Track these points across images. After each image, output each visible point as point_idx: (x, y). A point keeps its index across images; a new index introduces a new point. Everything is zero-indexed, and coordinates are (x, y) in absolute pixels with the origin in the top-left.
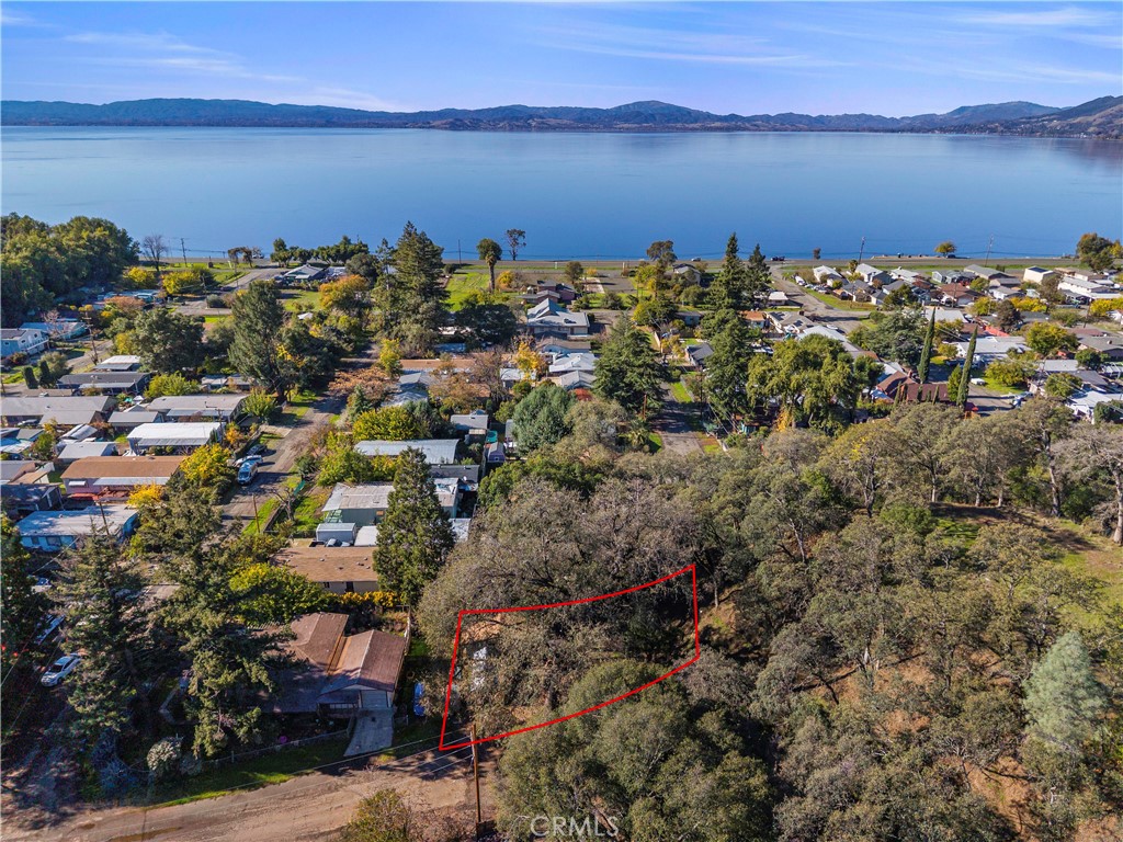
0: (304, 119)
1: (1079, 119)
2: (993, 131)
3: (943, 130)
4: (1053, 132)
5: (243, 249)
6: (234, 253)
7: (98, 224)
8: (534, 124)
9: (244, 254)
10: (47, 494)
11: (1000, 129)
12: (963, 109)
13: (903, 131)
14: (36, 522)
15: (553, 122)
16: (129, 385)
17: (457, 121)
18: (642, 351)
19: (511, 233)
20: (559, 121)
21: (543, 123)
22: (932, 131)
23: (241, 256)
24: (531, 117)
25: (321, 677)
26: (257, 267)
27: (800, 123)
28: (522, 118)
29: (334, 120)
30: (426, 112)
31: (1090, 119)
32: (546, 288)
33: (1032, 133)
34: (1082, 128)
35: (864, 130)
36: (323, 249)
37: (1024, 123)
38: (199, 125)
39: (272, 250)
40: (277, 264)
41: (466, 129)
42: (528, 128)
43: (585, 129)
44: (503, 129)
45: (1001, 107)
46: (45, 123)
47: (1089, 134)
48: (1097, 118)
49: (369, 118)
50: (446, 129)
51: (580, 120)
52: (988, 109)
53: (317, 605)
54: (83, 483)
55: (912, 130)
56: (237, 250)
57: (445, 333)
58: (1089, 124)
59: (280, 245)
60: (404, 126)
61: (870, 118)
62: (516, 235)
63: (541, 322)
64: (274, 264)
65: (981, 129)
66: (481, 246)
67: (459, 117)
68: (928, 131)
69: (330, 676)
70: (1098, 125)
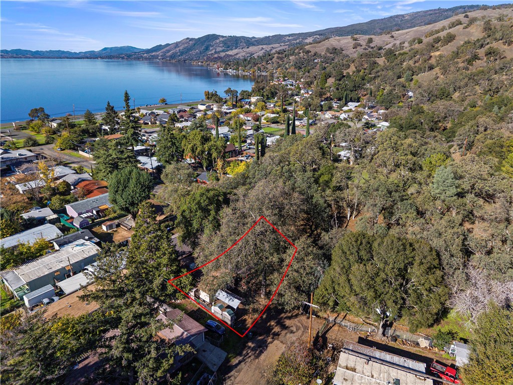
1: (153, 54)
2: (123, 58)
3: (102, 58)
4: (146, 59)
11: (126, 57)
12: (105, 49)
13: (83, 58)
22: (97, 58)
27: (27, 54)
31: (158, 53)
33: (138, 59)
34: (156, 57)
35: (64, 58)
37: (134, 55)
45: (121, 48)
47: (159, 59)
48: (159, 53)
52: (116, 49)
55: (87, 58)
58: (158, 56)
61: (63, 52)
65: (118, 57)
68: (95, 58)
70: (162, 56)
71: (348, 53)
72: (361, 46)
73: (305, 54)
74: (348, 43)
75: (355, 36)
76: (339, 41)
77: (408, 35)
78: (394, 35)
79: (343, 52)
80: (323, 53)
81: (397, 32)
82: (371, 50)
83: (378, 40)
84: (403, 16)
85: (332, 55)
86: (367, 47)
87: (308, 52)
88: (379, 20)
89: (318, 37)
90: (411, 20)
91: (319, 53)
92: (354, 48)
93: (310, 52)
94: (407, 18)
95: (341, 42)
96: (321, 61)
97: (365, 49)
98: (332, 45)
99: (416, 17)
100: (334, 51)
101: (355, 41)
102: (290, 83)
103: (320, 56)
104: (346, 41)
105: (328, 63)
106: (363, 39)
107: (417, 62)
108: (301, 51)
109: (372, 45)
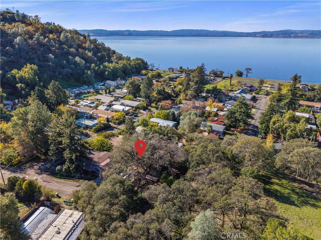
0: (219, 34)
5: (172, 68)
6: (170, 69)
7: (140, 59)
8: (292, 36)
9: (172, 69)
10: (89, 115)
14: (81, 120)
15: (300, 35)
16: (122, 96)
17: (265, 35)
18: (242, 107)
19: (247, 69)
20: (302, 35)
21: (296, 35)
23: (171, 70)
24: (292, 33)
25: (96, 165)
26: (174, 73)
28: (288, 34)
29: (227, 35)
30: (256, 32)
32: (246, 86)
36: (191, 70)
38: (191, 36)
39: (179, 69)
40: (179, 73)
41: (268, 37)
42: (290, 37)
43: (313, 37)
44: (281, 37)
46: (157, 36)
49: (238, 34)
50: (261, 37)
51: (312, 34)
53: (107, 150)
54: (96, 114)
56: (170, 68)
57: (203, 95)
59: (181, 68)
60: (247, 36)
62: (248, 70)
63: (235, 96)
64: (178, 73)
66: (236, 72)
67: (266, 33)
69: (98, 165)
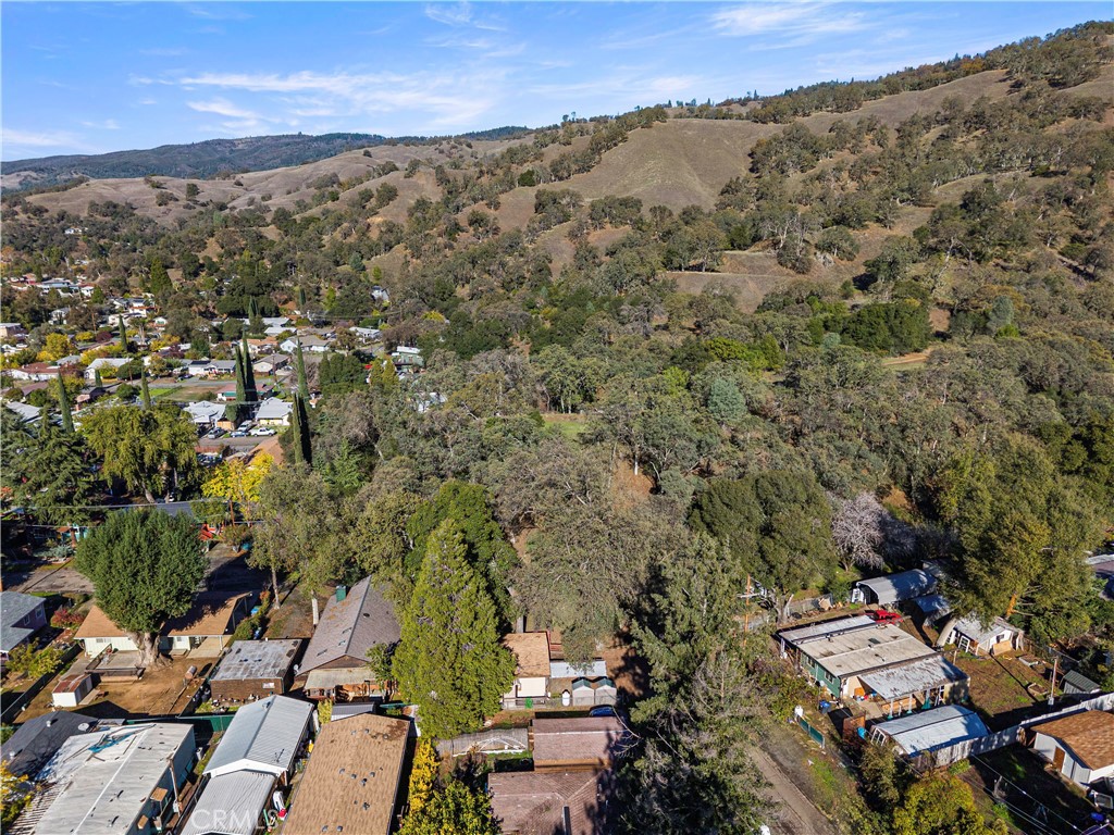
71: (149, 214)
72: (177, 200)
73: (32, 216)
74: (141, 192)
75: (155, 179)
76: (116, 187)
77: (271, 182)
78: (242, 181)
79: (135, 212)
80: (84, 214)
81: (245, 175)
82: (203, 209)
83: (210, 189)
84: (232, 142)
85: (107, 219)
86: (191, 204)
87: (39, 211)
88: (180, 146)
89: (34, 175)
90: (251, 152)
91: (72, 213)
92: (160, 205)
93: (47, 211)
94: (240, 147)
95: (123, 189)
96: (84, 232)
97: (187, 207)
98: (101, 196)
99: (258, 148)
100: (111, 209)
101: (159, 190)
102: (61, 285)
103: (77, 221)
104: (133, 189)
105: (104, 237)
106: (176, 185)
107: (349, 235)
108: (17, 209)
109: (201, 198)
